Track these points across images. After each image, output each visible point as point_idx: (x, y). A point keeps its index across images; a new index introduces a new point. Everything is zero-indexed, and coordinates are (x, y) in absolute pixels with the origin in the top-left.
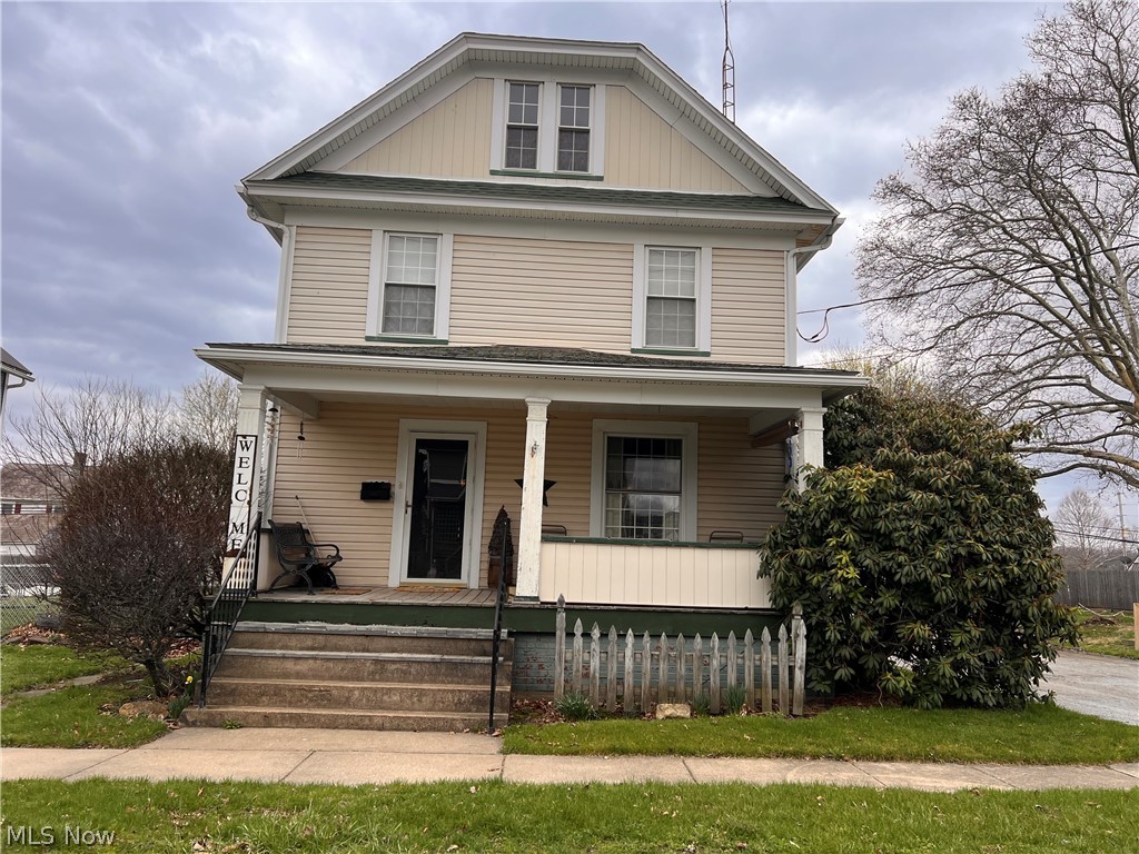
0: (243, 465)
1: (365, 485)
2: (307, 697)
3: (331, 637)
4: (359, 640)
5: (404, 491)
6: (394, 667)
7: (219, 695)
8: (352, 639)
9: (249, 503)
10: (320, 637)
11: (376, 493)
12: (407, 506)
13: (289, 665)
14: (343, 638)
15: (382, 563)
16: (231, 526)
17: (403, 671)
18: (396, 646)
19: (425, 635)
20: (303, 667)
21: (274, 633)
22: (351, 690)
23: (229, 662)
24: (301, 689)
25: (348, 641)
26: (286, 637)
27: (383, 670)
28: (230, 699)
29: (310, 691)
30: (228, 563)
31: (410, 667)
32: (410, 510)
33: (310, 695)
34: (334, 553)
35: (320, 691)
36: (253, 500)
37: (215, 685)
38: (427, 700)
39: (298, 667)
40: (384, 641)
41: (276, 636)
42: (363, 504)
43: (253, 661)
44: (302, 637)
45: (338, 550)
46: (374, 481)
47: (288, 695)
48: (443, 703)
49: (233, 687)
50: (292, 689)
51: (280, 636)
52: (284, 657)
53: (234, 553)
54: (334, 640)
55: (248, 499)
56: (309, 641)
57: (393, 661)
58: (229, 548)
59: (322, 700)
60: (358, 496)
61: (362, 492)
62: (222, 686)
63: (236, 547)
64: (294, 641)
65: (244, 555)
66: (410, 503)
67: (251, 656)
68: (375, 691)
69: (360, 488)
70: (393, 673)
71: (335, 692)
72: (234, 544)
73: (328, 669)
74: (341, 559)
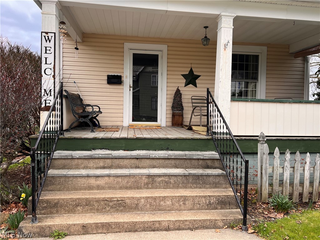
0: (48, 52)
1: (108, 76)
2: (109, 206)
3: (115, 160)
4: (133, 161)
5: (128, 80)
6: (160, 179)
7: (46, 207)
8: (128, 161)
9: (54, 76)
10: (108, 160)
11: (114, 80)
12: (130, 87)
13: (92, 181)
14: (123, 160)
15: (120, 115)
16: (43, 91)
17: (166, 182)
18: (155, 164)
19: (173, 157)
20: (101, 182)
21: (78, 159)
22: (139, 199)
23: (51, 181)
24: (104, 200)
25: (126, 162)
26: (86, 161)
27: (153, 182)
28: (54, 210)
29: (111, 201)
30: (44, 115)
31: (170, 179)
32: (132, 89)
33: (111, 204)
34: (98, 110)
35: (118, 201)
36: (56, 75)
37: (43, 201)
38: (189, 203)
39: (98, 182)
40: (148, 161)
41: (80, 161)
42: (108, 86)
43: (67, 180)
44: (96, 161)
45: (100, 109)
46: (113, 74)
47: (96, 205)
48: (199, 204)
49: (56, 201)
50: (98, 201)
51: (82, 160)
52: (88, 176)
53: (47, 108)
54: (117, 162)
55: (53, 74)
56: (101, 163)
57: (160, 176)
58: (43, 106)
59: (119, 207)
60: (106, 82)
61: (108, 80)
62: (48, 201)
63: (47, 105)
64: (91, 163)
65: (54, 109)
66: (132, 86)
67: (66, 177)
68: (155, 198)
69: (106, 78)
70: (159, 183)
71: (128, 201)
72: (46, 103)
73: (118, 183)
74: (101, 113)
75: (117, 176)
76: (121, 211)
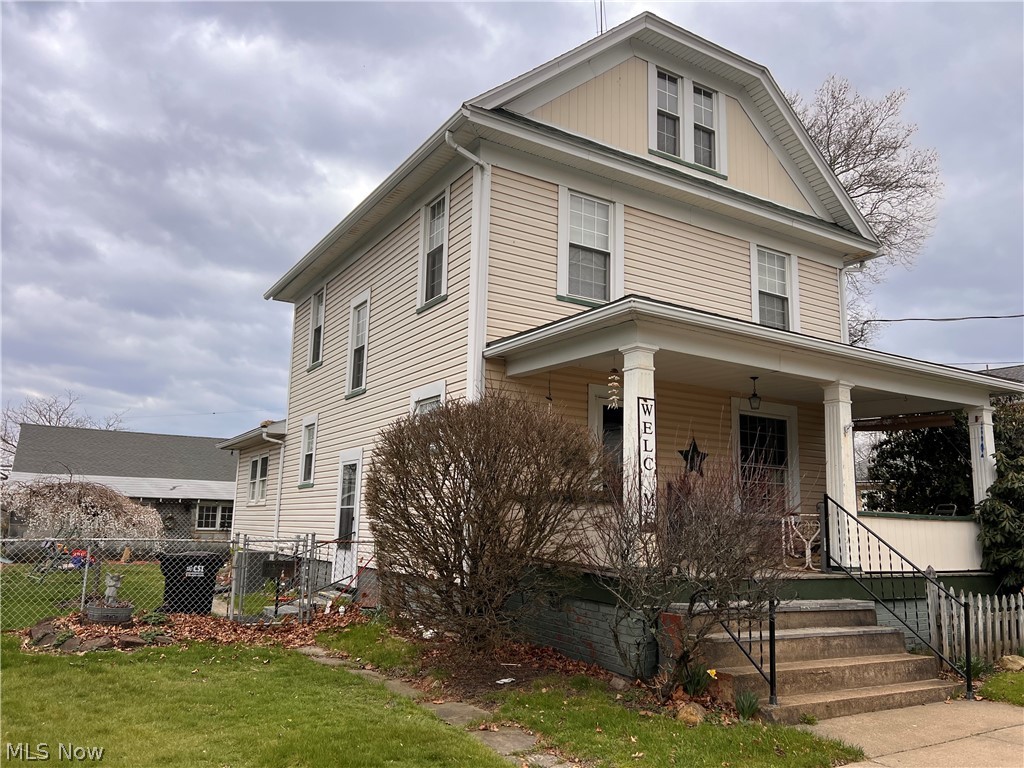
0: (648, 431)
18: (805, 620)
19: (825, 609)
40: (797, 617)
57: (835, 637)
68: (858, 668)
72: (647, 517)
75: (792, 640)
76: (829, 689)
